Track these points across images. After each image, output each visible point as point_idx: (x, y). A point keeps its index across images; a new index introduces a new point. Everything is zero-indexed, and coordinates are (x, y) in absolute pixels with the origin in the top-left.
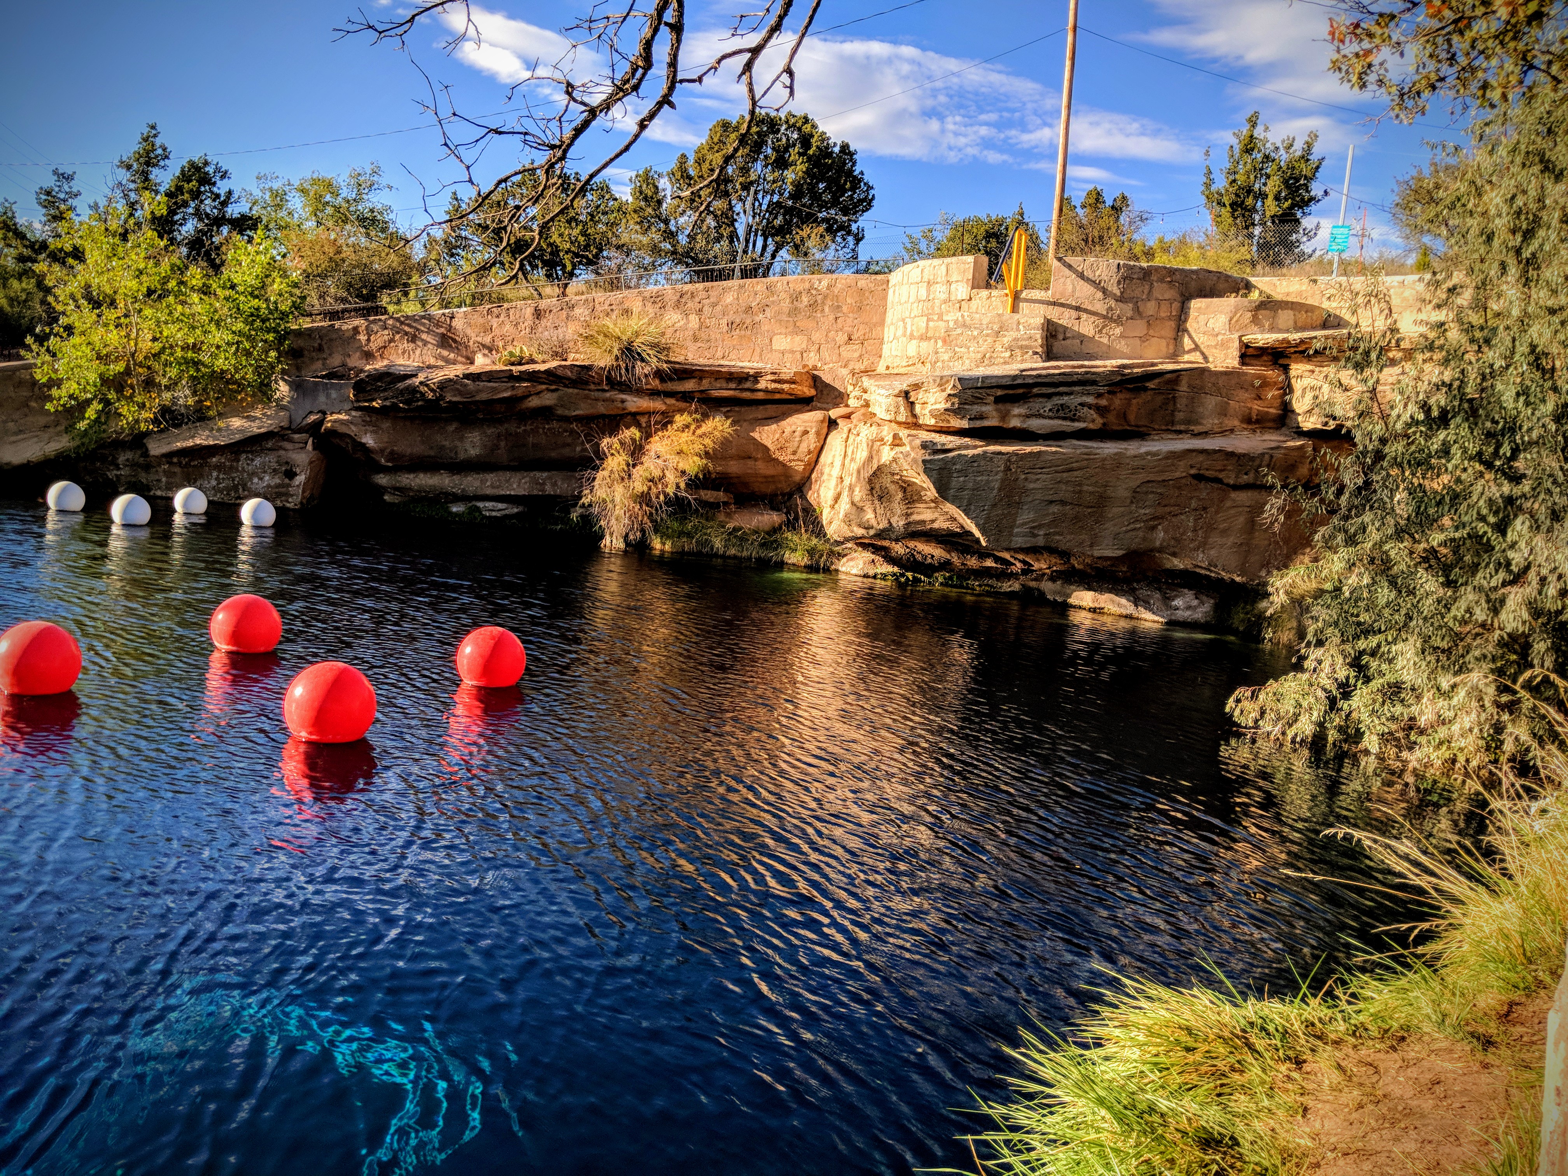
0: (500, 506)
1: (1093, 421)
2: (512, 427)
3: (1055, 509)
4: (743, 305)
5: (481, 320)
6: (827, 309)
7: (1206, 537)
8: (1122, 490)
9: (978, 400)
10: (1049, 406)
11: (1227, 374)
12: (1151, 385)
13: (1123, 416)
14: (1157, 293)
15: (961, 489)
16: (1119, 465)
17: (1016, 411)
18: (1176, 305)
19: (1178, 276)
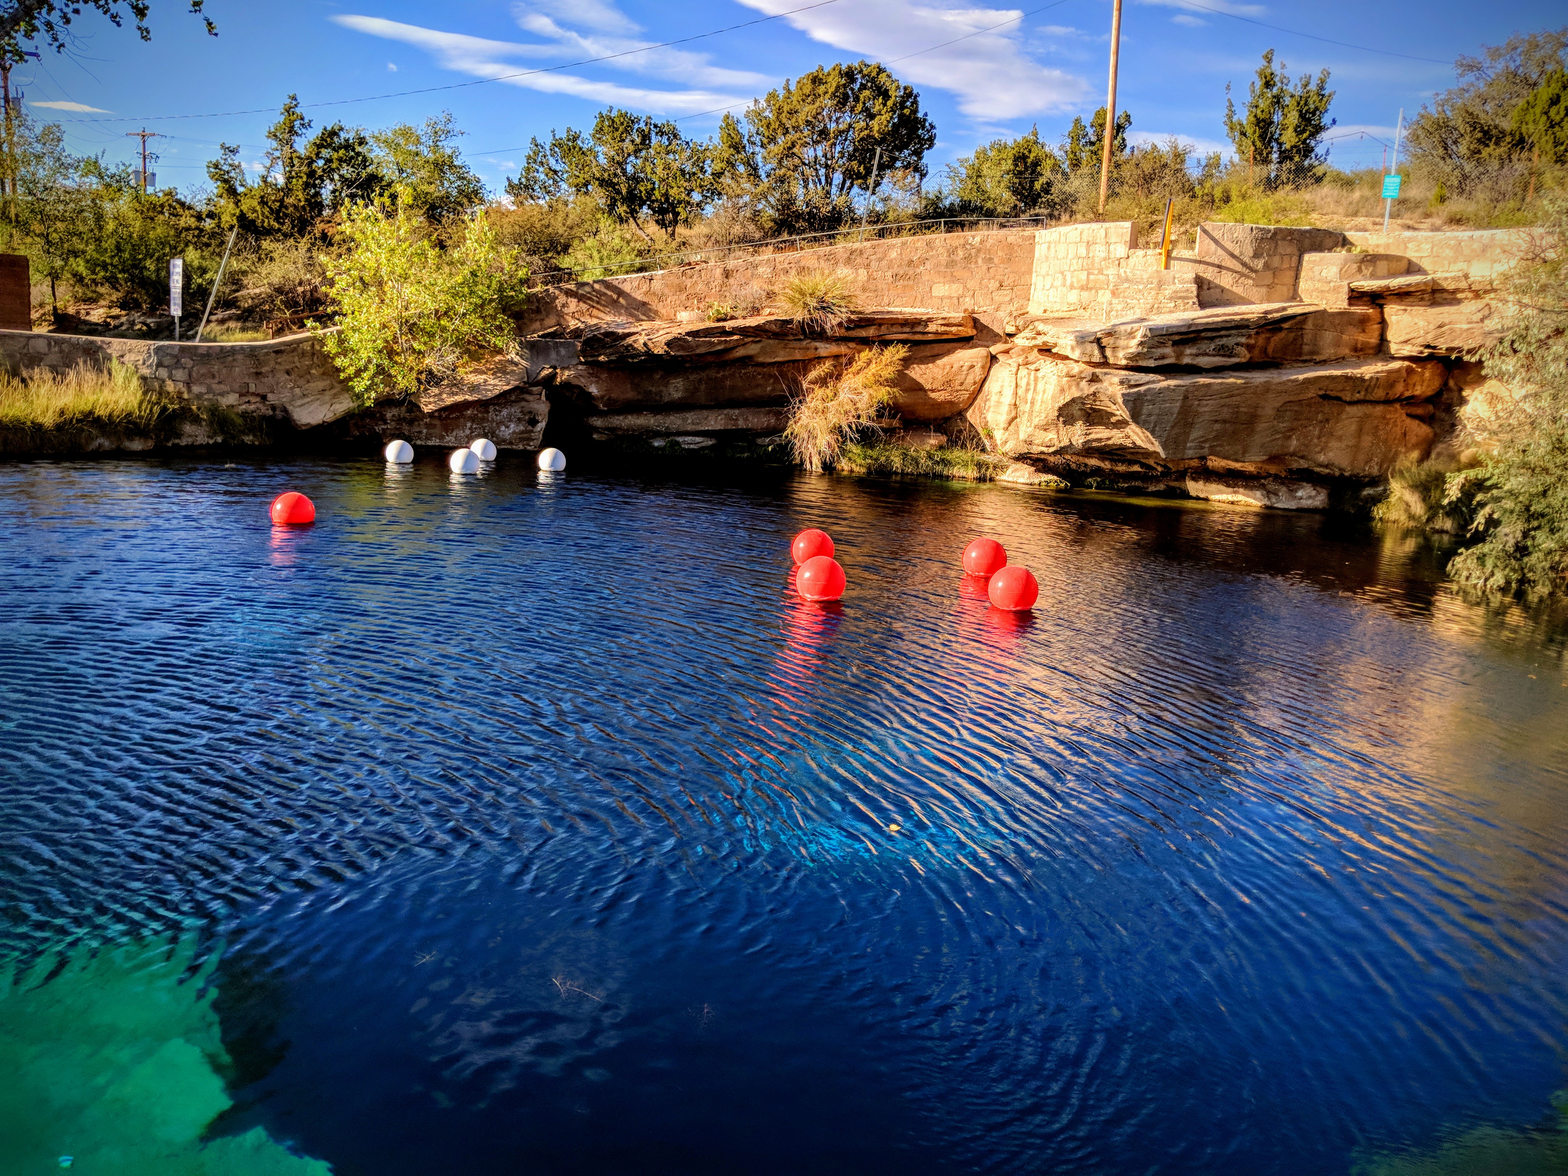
0: (698, 439)
1: (1244, 355)
2: (712, 373)
3: (1217, 426)
4: (906, 259)
5: (677, 281)
6: (980, 261)
7: (1327, 442)
8: (1268, 409)
9: (1162, 344)
10: (1212, 346)
11: (1341, 314)
12: (1286, 325)
13: (1264, 350)
14: (1281, 250)
15: (1150, 415)
16: (1268, 390)
17: (1188, 351)
18: (1295, 259)
19: (1296, 236)
